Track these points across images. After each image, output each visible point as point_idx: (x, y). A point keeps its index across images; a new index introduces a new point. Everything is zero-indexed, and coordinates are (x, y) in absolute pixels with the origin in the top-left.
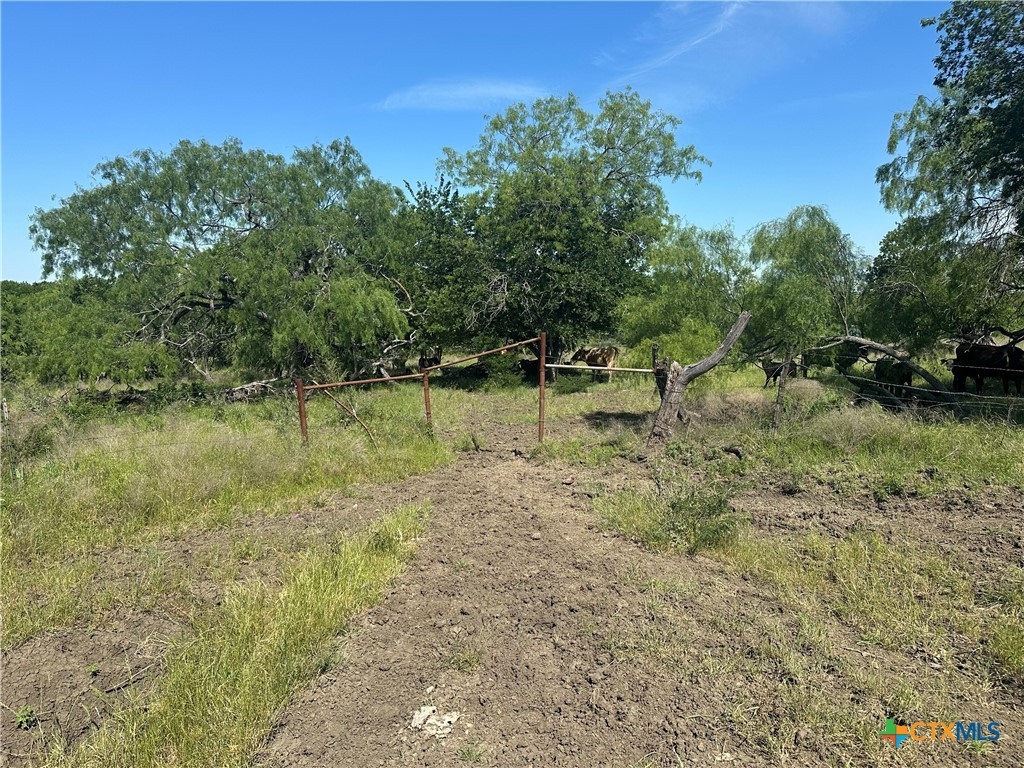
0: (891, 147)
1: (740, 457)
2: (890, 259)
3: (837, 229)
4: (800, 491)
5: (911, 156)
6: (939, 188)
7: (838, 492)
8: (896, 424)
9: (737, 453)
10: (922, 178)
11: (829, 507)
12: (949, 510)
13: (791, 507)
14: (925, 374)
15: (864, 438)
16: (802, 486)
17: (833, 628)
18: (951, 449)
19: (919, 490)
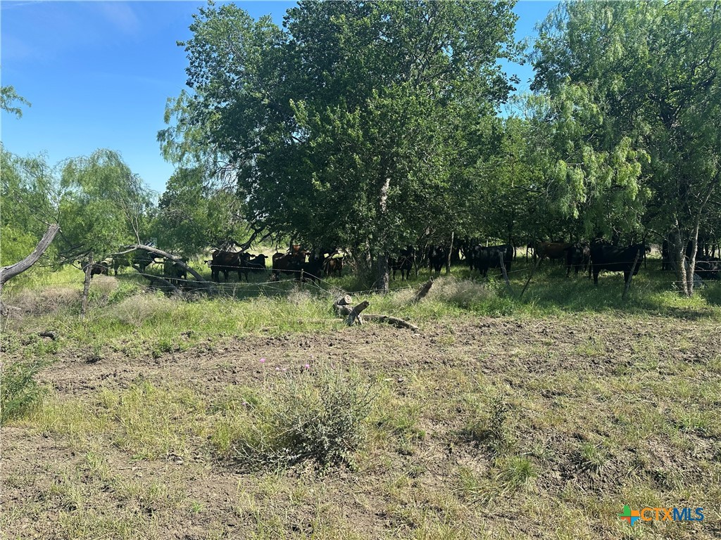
0: (167, 119)
1: (54, 339)
2: (173, 195)
3: (128, 169)
4: (100, 359)
5: (179, 128)
6: (196, 151)
7: (128, 356)
8: (169, 304)
9: (51, 336)
10: (186, 143)
11: (121, 367)
12: (199, 356)
13: (92, 372)
14: (191, 271)
15: (148, 315)
16: (102, 355)
17: (113, 457)
18: (202, 317)
19: (181, 346)
